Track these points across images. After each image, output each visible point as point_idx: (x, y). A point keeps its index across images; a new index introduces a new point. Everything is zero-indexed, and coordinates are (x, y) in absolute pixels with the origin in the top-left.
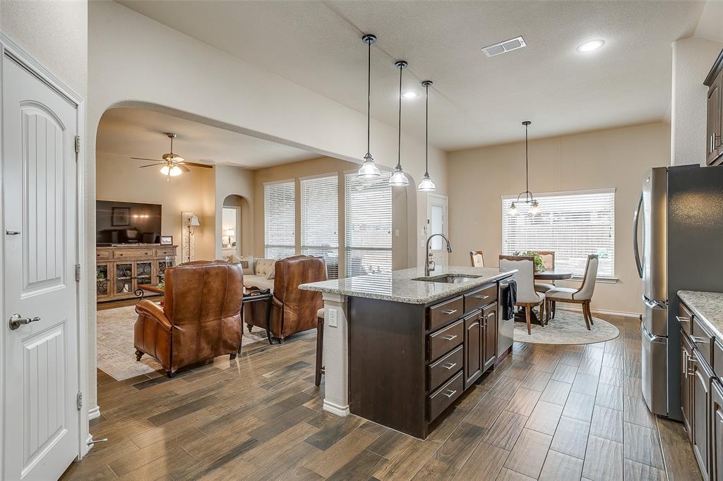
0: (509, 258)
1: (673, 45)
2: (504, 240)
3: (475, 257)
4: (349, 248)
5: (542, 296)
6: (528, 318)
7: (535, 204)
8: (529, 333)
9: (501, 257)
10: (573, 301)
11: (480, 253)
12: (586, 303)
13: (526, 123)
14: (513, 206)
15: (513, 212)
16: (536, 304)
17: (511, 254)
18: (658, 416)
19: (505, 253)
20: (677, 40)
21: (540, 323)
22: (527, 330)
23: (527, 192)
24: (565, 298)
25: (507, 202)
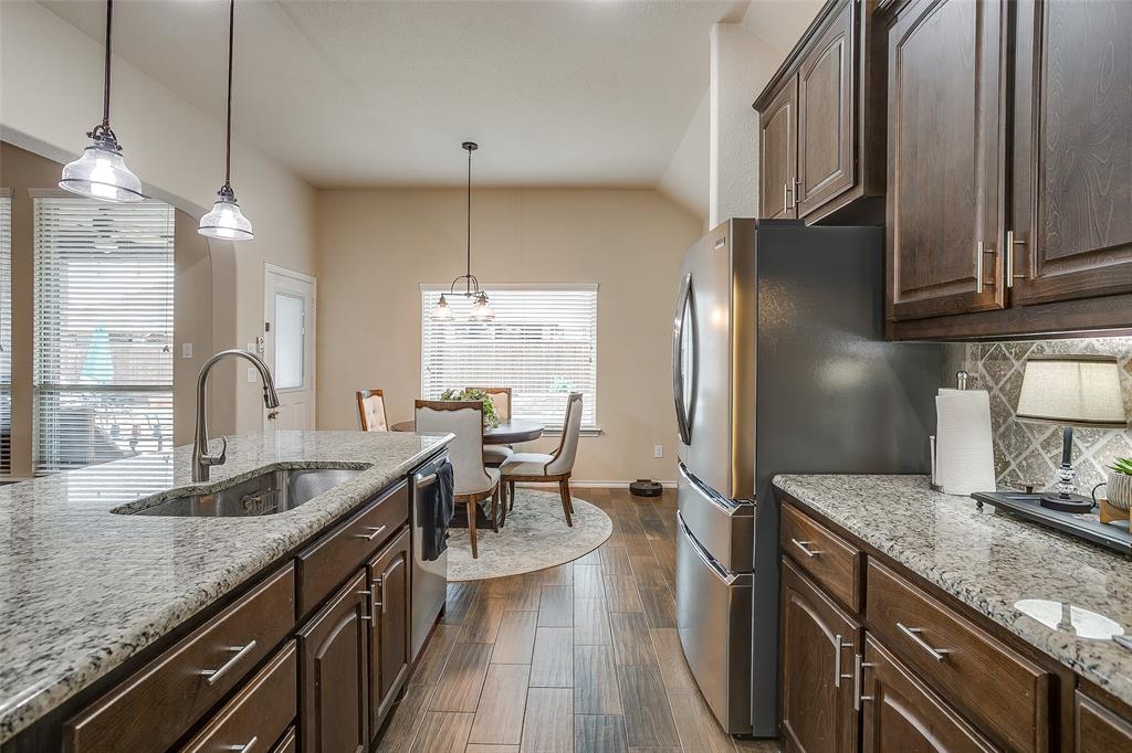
0: (434, 406)
1: (714, 28)
2: (424, 368)
3: (367, 403)
4: (48, 388)
5: (495, 474)
6: (471, 520)
7: (483, 299)
8: (475, 556)
9: (419, 404)
10: (546, 478)
11: (377, 393)
12: (564, 478)
13: (470, 146)
14: (442, 301)
15: (443, 312)
16: (487, 494)
17: (437, 398)
18: (735, 736)
19: (426, 396)
20: (721, 22)
21: (492, 526)
22: (470, 547)
23: (468, 276)
24: (532, 473)
25: (430, 297)
